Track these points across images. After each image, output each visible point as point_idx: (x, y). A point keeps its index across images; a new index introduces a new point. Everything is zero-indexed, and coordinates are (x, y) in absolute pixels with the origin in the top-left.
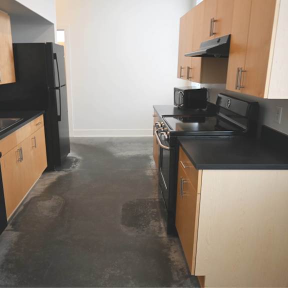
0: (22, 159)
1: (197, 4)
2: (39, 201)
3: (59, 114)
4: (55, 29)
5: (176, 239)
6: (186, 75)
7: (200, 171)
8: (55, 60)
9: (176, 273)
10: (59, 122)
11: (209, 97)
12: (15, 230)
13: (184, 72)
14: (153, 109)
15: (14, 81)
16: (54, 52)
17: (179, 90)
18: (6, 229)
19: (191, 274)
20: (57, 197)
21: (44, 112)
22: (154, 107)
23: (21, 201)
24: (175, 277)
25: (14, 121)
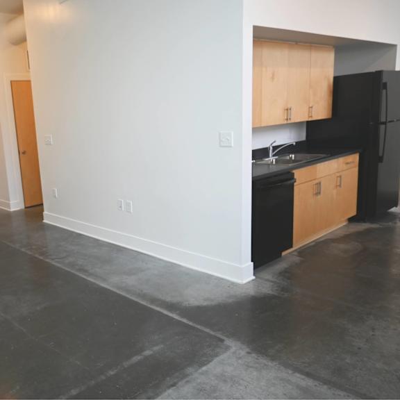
0: (320, 193)
3: (381, 154)
8: (384, 91)
10: (380, 164)
15: (330, 117)
16: (384, 81)
21: (360, 150)
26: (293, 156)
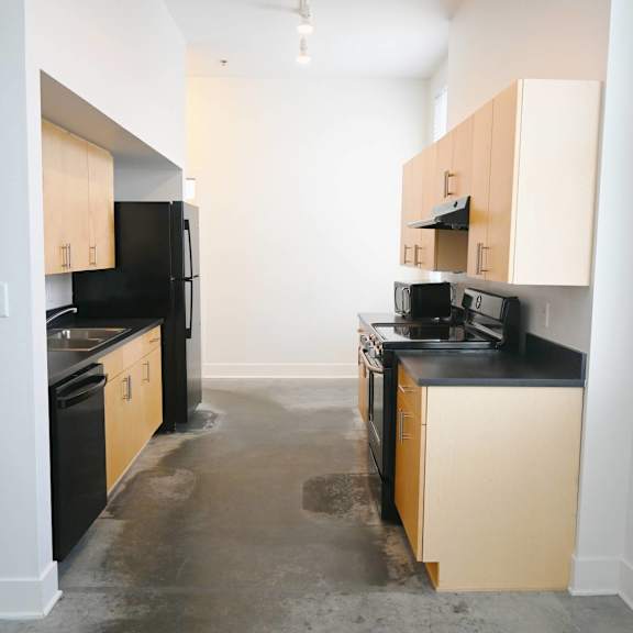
0: (130, 396)
1: (436, 140)
2: (153, 477)
3: (188, 326)
4: (184, 177)
5: (397, 528)
6: (413, 260)
7: (424, 389)
8: (186, 231)
9: (394, 570)
10: (188, 340)
11: (454, 297)
12: (116, 517)
13: (410, 256)
14: (358, 320)
15: (113, 266)
16: (185, 218)
17: (402, 285)
18: (101, 515)
19: (415, 559)
20: (185, 472)
21: (162, 320)
22: (359, 316)
23: (120, 478)
24: (393, 574)
25: (115, 333)
26: (68, 332)
